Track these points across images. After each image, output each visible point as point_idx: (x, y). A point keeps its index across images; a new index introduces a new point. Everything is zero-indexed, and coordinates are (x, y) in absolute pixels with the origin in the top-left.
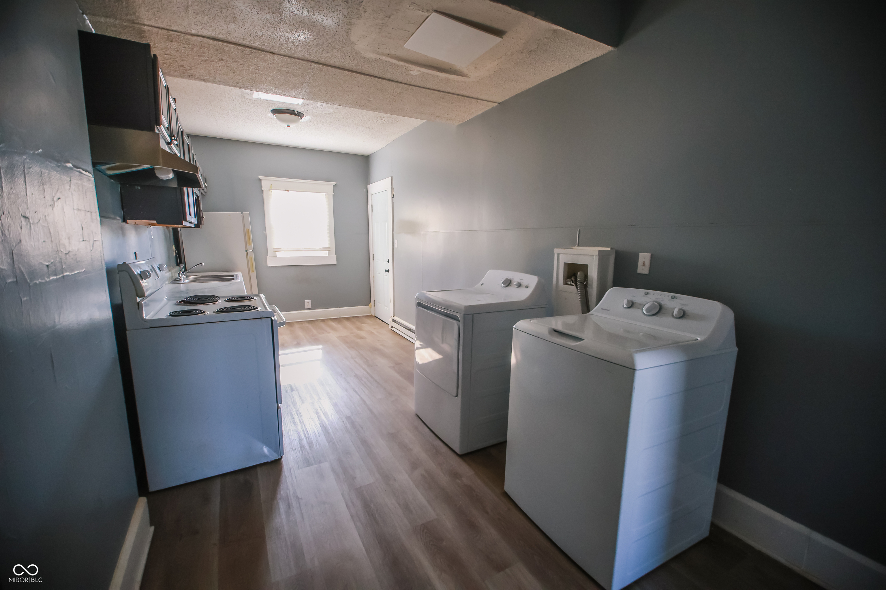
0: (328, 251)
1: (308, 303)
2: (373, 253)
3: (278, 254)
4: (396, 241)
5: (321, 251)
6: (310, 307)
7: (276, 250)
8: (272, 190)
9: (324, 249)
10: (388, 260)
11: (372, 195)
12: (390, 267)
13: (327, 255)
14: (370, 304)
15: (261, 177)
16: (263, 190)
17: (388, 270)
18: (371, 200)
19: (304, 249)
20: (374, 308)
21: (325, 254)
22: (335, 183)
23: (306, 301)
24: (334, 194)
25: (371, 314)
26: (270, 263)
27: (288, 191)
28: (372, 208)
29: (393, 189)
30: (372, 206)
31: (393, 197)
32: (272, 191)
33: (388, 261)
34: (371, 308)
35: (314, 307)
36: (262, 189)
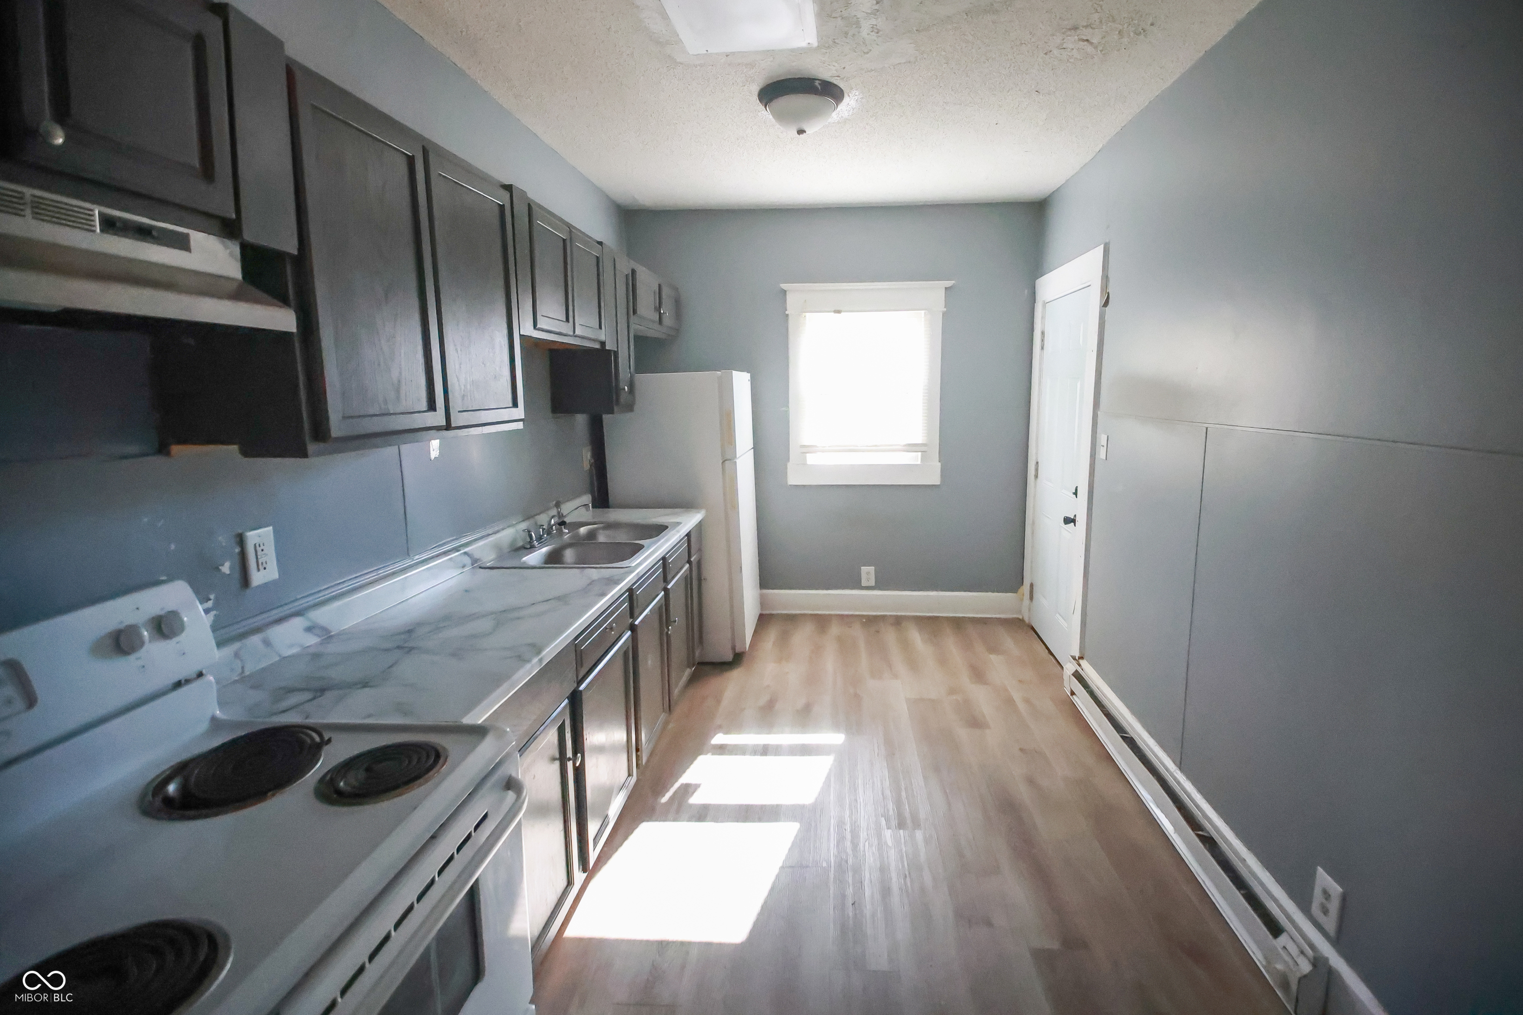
0: (920, 453)
1: (868, 573)
2: (1037, 459)
3: (811, 459)
4: (1102, 439)
5: (904, 451)
6: (872, 583)
7: (807, 449)
8: (805, 314)
9: (911, 447)
10: (1076, 490)
11: (1045, 304)
12: (1079, 508)
13: (919, 462)
14: (1020, 590)
15: (784, 286)
16: (787, 315)
17: (1072, 518)
18: (1042, 318)
19: (867, 446)
20: (1030, 604)
21: (914, 458)
22: (949, 283)
23: (864, 569)
24: (945, 309)
25: (1021, 617)
26: (794, 479)
27: (839, 312)
28: (1043, 341)
29: (1105, 278)
30: (1043, 333)
31: (1106, 304)
32: (807, 315)
33: (1076, 494)
34: (1022, 600)
35: (880, 584)
36: (787, 313)
